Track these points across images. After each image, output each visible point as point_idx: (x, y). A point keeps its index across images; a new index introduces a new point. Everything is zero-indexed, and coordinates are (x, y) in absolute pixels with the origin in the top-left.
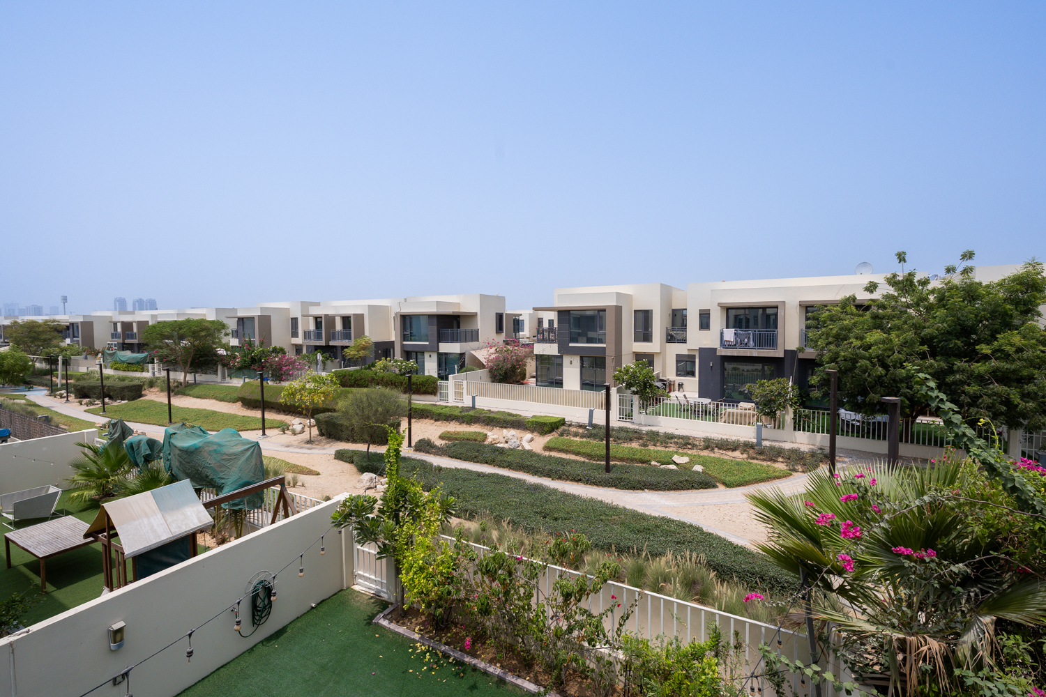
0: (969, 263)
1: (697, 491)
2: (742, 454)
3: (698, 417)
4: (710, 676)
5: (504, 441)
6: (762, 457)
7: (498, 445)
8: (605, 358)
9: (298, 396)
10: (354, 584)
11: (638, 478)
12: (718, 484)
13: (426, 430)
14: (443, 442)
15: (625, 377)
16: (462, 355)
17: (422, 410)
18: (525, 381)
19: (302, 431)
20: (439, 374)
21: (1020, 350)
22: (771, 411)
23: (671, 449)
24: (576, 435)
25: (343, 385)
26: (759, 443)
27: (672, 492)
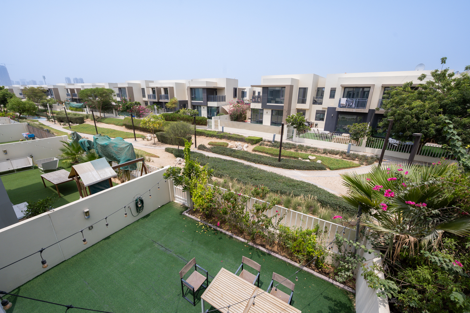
1: (317, 171)
2: (340, 156)
3: (323, 139)
4: (312, 241)
5: (235, 147)
6: (348, 158)
7: (233, 148)
8: (283, 111)
9: (148, 124)
10: (174, 200)
11: (292, 164)
12: (327, 169)
13: (202, 141)
14: (210, 146)
15: (291, 120)
16: (218, 107)
17: (201, 132)
18: (246, 121)
19: (151, 139)
20: (208, 116)
22: (357, 138)
23: (308, 153)
24: (267, 145)
25: (166, 120)
26: (348, 152)
27: (306, 171)
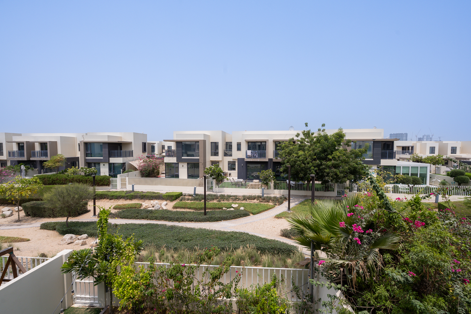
0: (324, 128)
1: (242, 218)
2: (257, 200)
3: (238, 187)
4: (274, 297)
5: (151, 206)
6: (264, 201)
7: (149, 209)
8: (199, 163)
9: (8, 193)
10: (73, 304)
11: (219, 216)
12: (250, 214)
13: (105, 205)
14: (116, 211)
15: (210, 172)
16: (124, 164)
17: (101, 194)
18: (159, 176)
19: (11, 215)
20: (109, 174)
21: (339, 157)
22: (267, 183)
23: (230, 202)
24: (188, 200)
25: (45, 184)
26: (263, 196)
27: (233, 220)
